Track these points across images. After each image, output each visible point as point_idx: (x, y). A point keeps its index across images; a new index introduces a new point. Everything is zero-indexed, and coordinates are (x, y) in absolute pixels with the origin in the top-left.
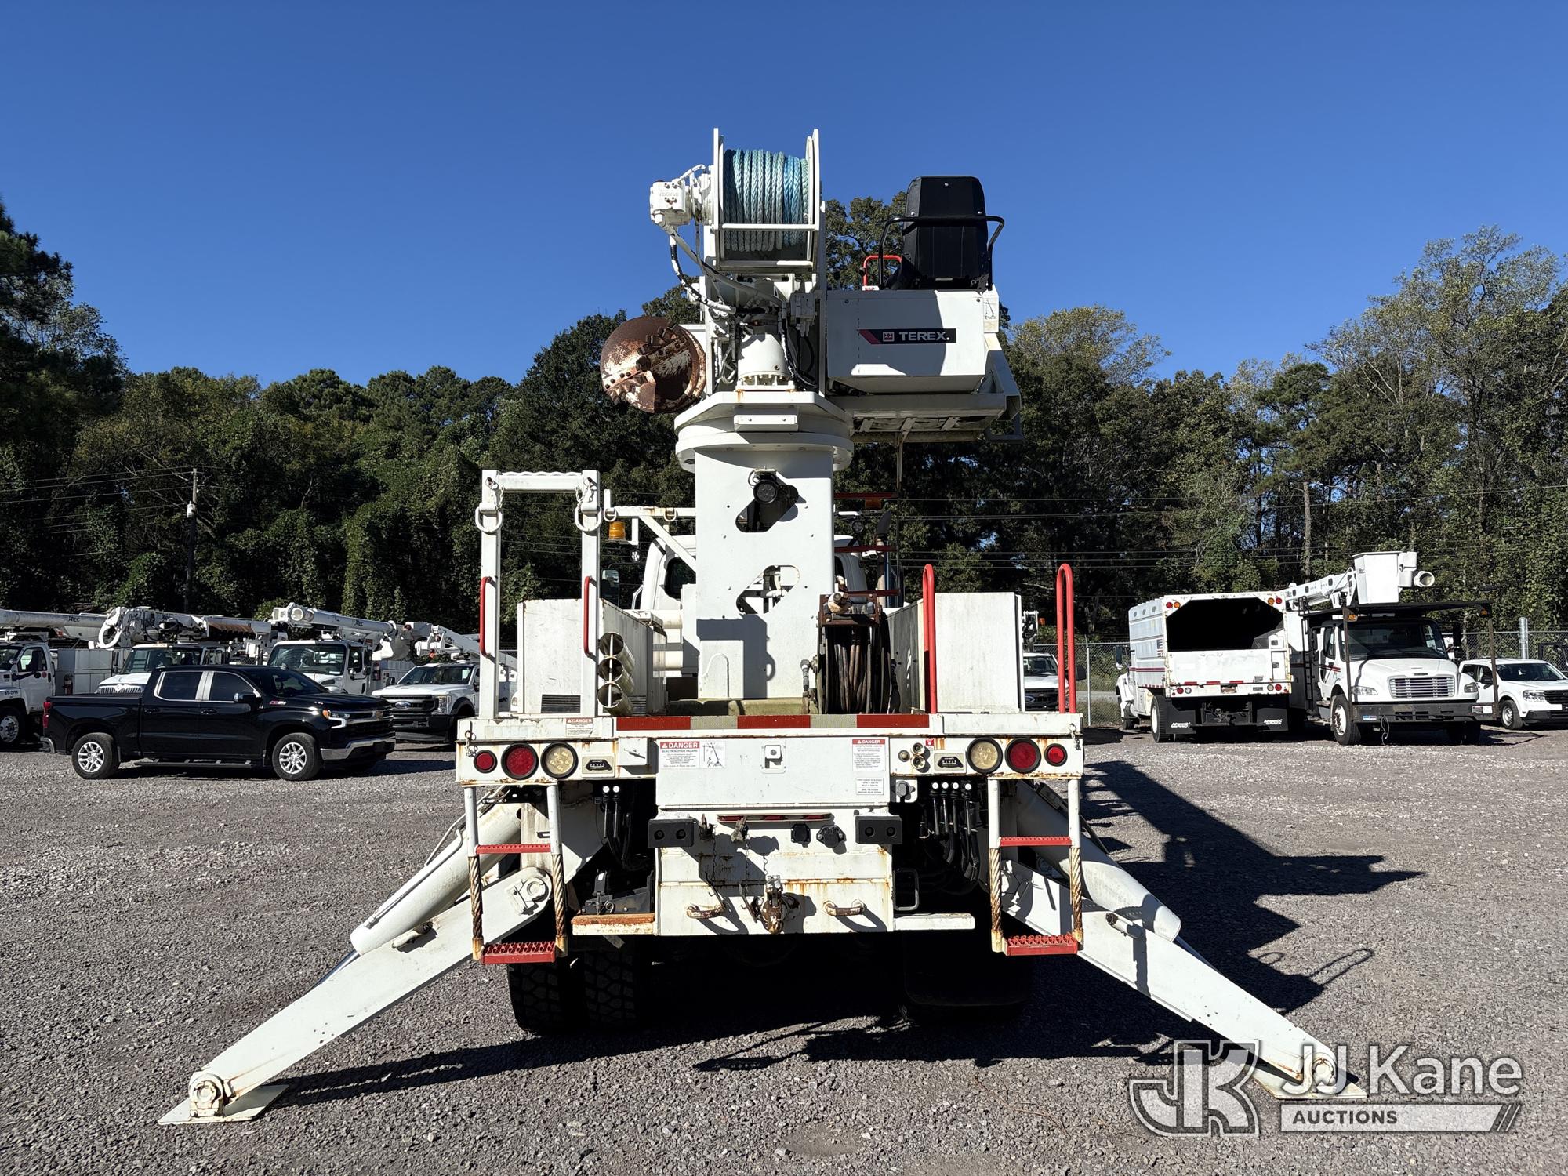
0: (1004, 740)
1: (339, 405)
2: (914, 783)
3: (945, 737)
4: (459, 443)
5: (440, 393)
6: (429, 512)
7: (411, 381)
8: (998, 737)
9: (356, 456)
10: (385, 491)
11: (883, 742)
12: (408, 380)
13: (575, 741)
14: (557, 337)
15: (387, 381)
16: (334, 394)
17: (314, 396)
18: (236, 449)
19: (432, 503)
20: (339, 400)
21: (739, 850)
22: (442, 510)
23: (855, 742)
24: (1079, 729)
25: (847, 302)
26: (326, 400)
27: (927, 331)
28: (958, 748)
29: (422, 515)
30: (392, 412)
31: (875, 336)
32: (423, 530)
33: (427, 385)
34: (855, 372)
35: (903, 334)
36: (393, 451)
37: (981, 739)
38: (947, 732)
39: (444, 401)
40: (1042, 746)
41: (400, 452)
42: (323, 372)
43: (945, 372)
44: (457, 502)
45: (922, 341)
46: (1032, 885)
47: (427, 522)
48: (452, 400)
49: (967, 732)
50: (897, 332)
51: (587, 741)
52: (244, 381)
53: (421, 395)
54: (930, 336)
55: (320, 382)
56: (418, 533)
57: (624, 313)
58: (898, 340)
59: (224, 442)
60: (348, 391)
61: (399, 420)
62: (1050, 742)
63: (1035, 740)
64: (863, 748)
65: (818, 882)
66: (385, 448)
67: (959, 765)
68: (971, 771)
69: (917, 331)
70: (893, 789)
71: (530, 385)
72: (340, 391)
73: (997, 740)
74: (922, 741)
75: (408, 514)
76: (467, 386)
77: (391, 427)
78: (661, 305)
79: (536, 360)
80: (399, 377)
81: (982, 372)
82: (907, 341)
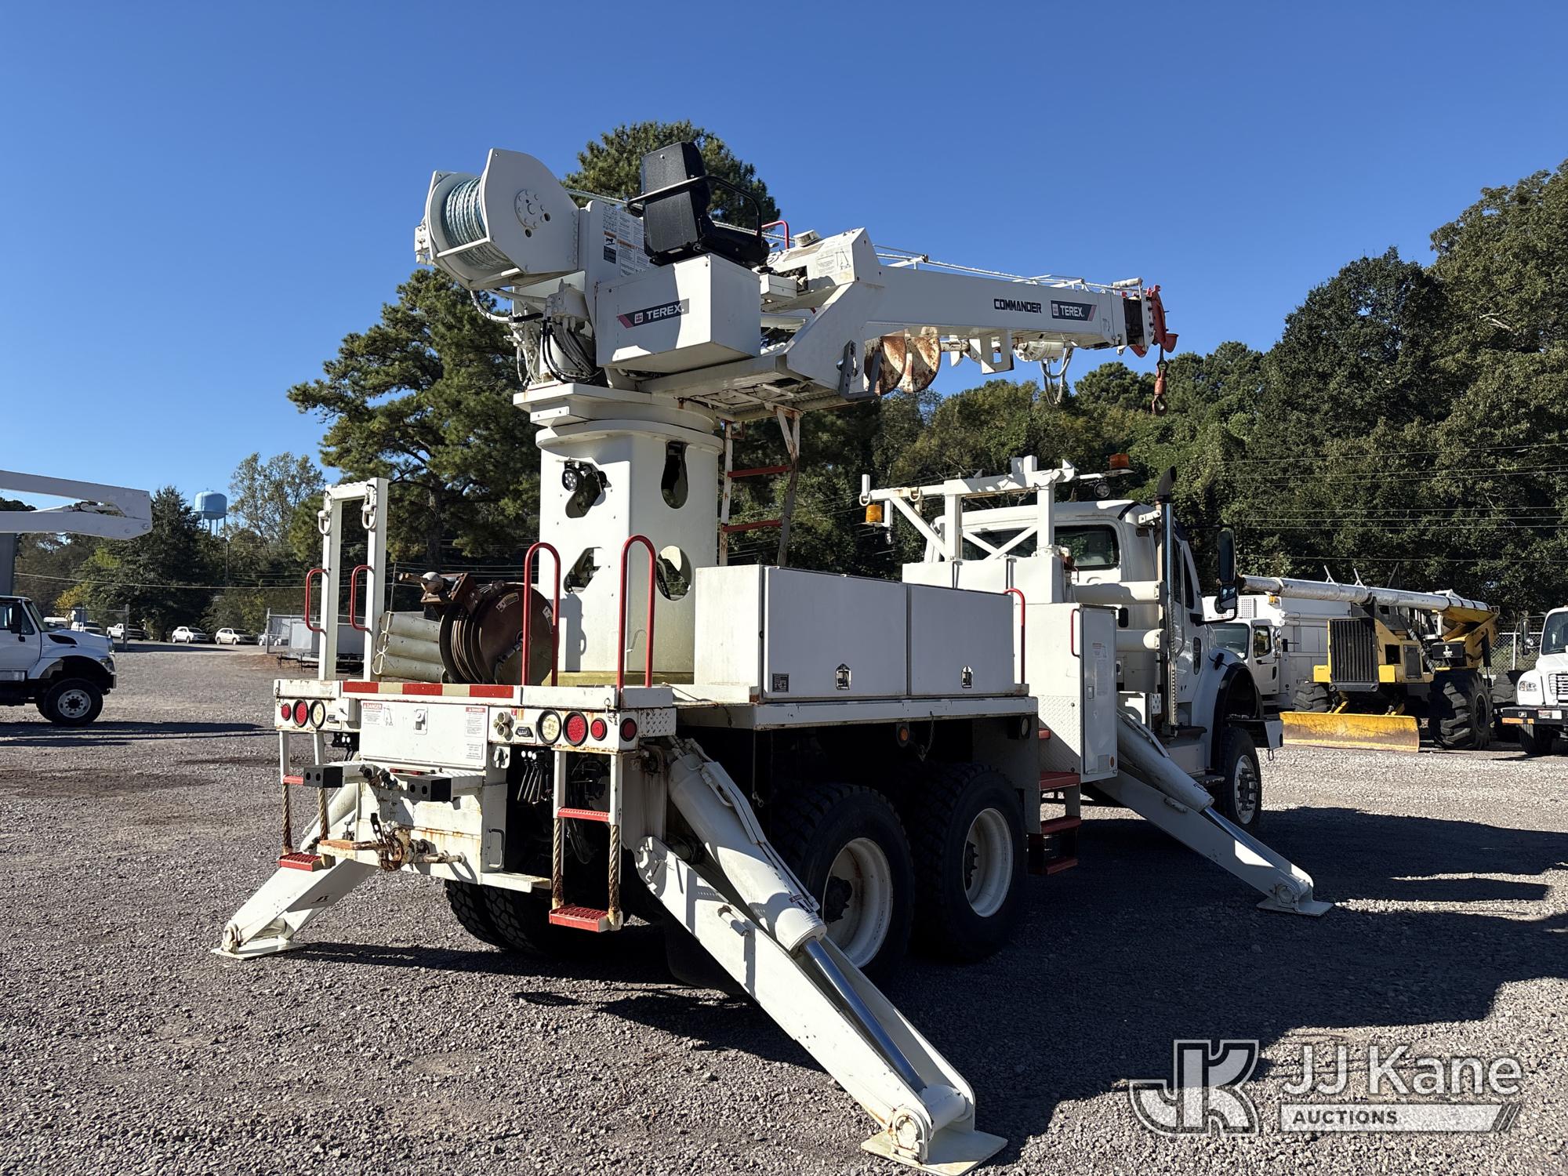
0: (563, 712)
1: (1126, 395)
2: (507, 751)
3: (524, 707)
4: (1226, 420)
5: (1229, 369)
6: (1196, 494)
7: (1199, 361)
8: (559, 709)
9: (1129, 443)
10: (1153, 476)
11: (484, 711)
12: (1198, 361)
13: (324, 699)
14: (1311, 292)
15: (1175, 365)
16: (1119, 386)
17: (1103, 390)
18: (1012, 450)
19: (1198, 484)
20: (1126, 390)
21: (402, 798)
22: (1209, 490)
23: (467, 709)
24: (613, 704)
25: (610, 291)
26: (1113, 392)
27: (666, 306)
28: (530, 719)
29: (1189, 498)
30: (1176, 396)
31: (629, 319)
32: (1191, 513)
33: (1216, 363)
34: (615, 359)
35: (649, 313)
36: (1165, 434)
37: (548, 711)
38: (525, 703)
39: (1233, 377)
40: (590, 718)
41: (1172, 436)
42: (1111, 365)
43: (681, 343)
44: (1226, 481)
45: (663, 317)
46: (666, 864)
47: (1194, 504)
48: (1241, 375)
49: (536, 705)
50: (644, 312)
51: (330, 699)
52: (1025, 386)
53: (1209, 374)
54: (668, 311)
55: (1109, 375)
56: (1185, 516)
57: (1394, 250)
58: (646, 320)
59: (1003, 445)
60: (1135, 380)
61: (1183, 401)
62: (596, 716)
63: (585, 713)
64: (472, 715)
65: (441, 833)
66: (1157, 433)
67: (531, 735)
68: (540, 743)
69: (659, 307)
70: (490, 754)
71: (1283, 351)
72: (1128, 381)
73: (558, 712)
74: (509, 710)
75: (1175, 497)
76: (1258, 358)
77: (1175, 411)
78: (1454, 229)
79: (1287, 322)
80: (1187, 359)
81: (707, 339)
82: (653, 320)
